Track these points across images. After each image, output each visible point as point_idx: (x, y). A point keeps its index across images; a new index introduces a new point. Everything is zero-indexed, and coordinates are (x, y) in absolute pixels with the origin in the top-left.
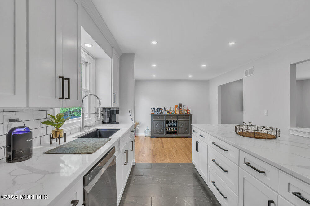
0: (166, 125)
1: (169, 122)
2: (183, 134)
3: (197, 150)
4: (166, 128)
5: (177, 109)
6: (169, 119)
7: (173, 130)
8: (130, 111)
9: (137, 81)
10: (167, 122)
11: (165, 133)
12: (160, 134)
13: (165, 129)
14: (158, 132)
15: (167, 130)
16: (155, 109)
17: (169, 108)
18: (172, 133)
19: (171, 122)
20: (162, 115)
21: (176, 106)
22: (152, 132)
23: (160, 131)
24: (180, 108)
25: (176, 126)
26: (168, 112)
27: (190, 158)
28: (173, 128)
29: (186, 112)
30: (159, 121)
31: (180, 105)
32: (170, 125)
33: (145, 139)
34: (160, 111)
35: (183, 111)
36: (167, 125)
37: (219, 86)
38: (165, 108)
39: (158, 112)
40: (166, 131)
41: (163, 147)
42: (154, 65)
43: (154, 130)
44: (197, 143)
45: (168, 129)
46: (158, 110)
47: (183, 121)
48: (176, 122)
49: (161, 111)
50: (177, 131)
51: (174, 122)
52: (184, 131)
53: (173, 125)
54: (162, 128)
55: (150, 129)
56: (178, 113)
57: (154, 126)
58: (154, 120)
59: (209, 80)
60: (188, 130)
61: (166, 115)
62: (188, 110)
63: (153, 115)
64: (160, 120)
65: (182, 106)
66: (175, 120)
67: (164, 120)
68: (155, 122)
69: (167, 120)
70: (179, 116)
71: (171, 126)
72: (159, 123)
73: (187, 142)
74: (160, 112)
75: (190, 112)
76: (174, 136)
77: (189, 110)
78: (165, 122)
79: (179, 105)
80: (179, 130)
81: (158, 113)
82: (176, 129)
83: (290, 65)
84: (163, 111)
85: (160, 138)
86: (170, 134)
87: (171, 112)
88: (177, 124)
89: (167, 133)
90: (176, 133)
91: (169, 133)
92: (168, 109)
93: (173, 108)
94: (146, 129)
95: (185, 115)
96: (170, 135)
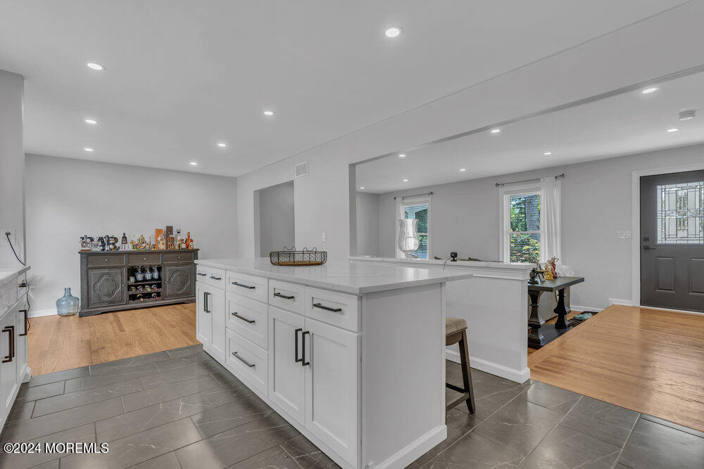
0: (129, 279)
1: (138, 271)
2: (178, 296)
3: (206, 310)
4: (129, 287)
5: (159, 239)
6: (138, 263)
7: (149, 290)
8: (8, 234)
9: (32, 158)
10: (132, 272)
11: (126, 297)
12: (112, 303)
13: (126, 288)
14: (106, 299)
15: (134, 291)
16: (92, 240)
17: (138, 236)
18: (148, 296)
19: (143, 271)
20: (117, 254)
21: (158, 232)
22: (85, 301)
23: (110, 296)
24: (167, 235)
25: (160, 278)
26: (134, 246)
27: (193, 338)
28: (150, 285)
29: (184, 246)
30: (107, 271)
31: (170, 229)
32: (140, 277)
33: (59, 323)
34: (109, 244)
35: (177, 244)
36: (132, 279)
37: (255, 192)
38: (124, 237)
39: (103, 245)
40: (130, 293)
41: (122, 330)
42: (91, 122)
43: (92, 293)
44: (206, 294)
45: (137, 289)
46: (103, 242)
47: (176, 265)
48: (159, 269)
49: (113, 244)
50: (160, 290)
51: (152, 270)
52: (180, 289)
53: (148, 276)
54: (116, 287)
55: (76, 292)
56: (162, 247)
57: (92, 284)
58: (88, 269)
59: (236, 178)
60: (190, 286)
61: (129, 253)
62: (188, 240)
63: (86, 256)
64: (109, 268)
65: (175, 232)
66: (156, 262)
67: (121, 267)
68: (91, 273)
69: (132, 265)
70: (165, 255)
71: (145, 280)
72: (108, 274)
73: (187, 311)
74: (111, 246)
75: (194, 246)
76: (154, 303)
77: (192, 241)
78: (125, 271)
79: (164, 229)
80: (168, 289)
81: (104, 250)
82: (159, 286)
83: (350, 165)
84: (117, 245)
85: (111, 314)
86: (142, 300)
87: (144, 245)
88: (162, 273)
89: (133, 297)
90: (158, 294)
91: (139, 298)
92: (134, 237)
93: (149, 237)
94: (61, 294)
95: (181, 251)
96: (142, 302)
